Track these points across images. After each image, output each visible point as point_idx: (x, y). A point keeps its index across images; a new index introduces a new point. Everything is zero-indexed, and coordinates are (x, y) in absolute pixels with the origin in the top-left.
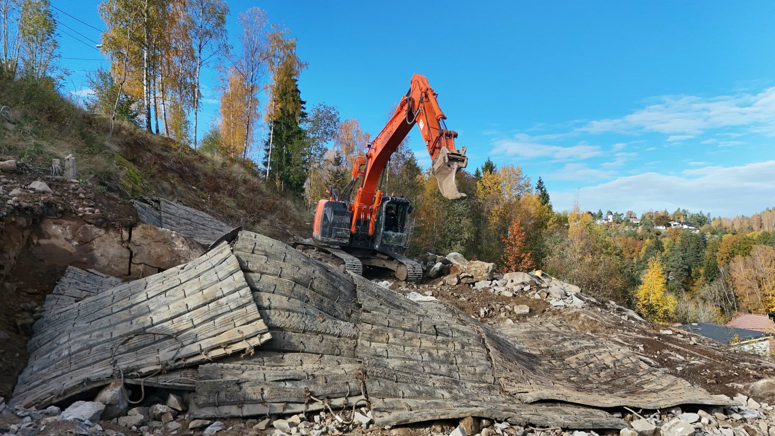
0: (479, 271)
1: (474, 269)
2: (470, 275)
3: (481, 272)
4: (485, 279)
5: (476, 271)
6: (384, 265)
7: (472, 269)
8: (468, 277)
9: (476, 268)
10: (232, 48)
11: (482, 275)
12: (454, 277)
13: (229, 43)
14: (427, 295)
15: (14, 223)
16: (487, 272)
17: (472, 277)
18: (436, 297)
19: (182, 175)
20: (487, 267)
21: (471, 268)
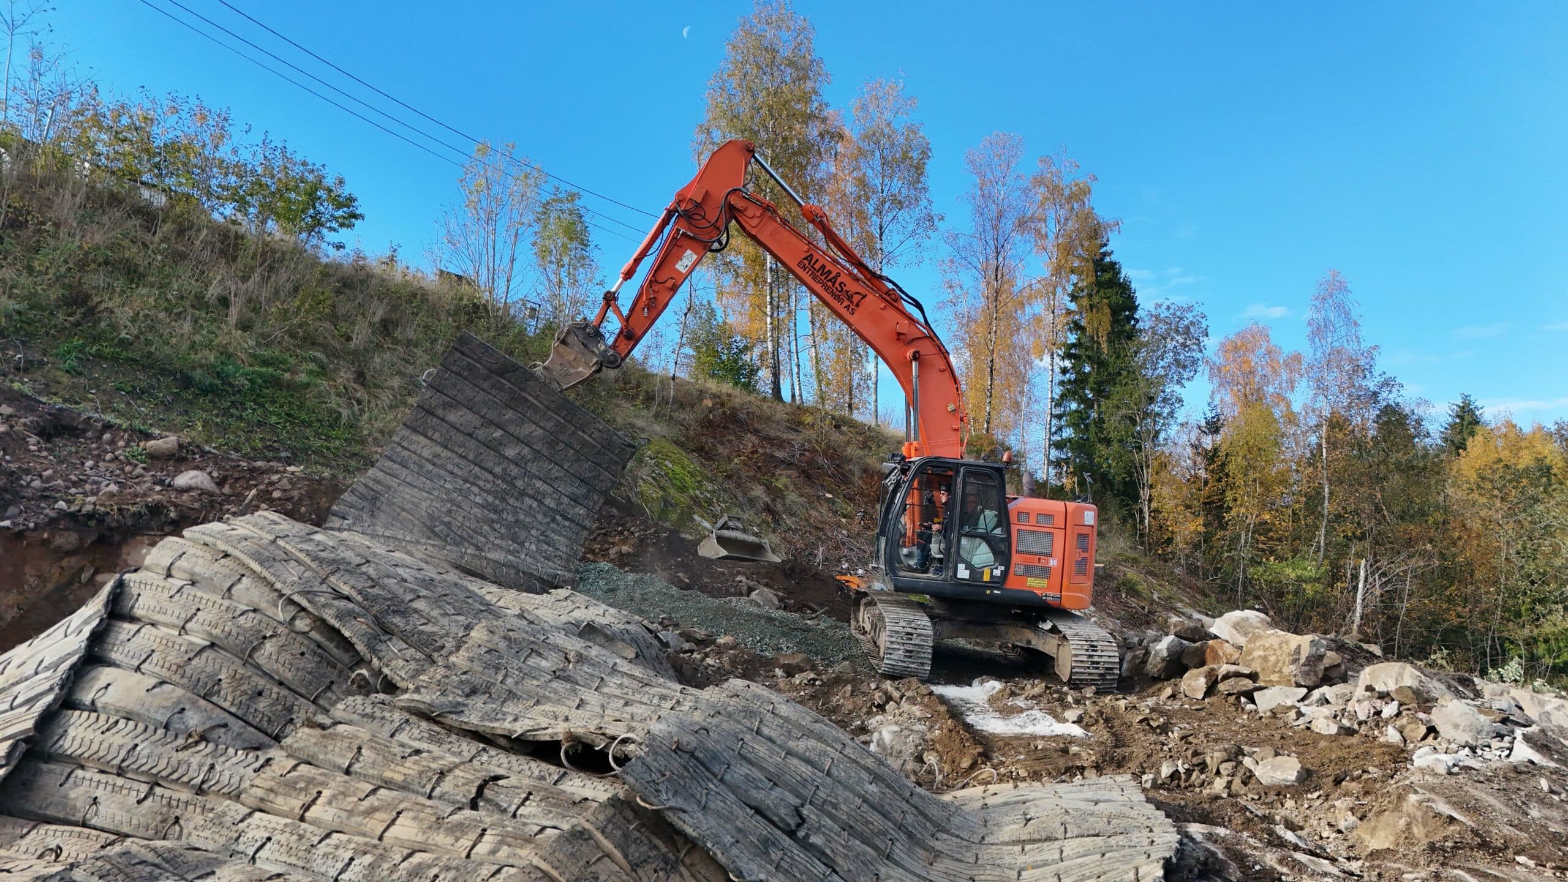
0: (1273, 659)
1: (1261, 653)
2: (1247, 671)
3: (1277, 662)
4: (1288, 683)
5: (1265, 659)
6: (1029, 642)
7: (1256, 654)
8: (1238, 675)
9: (1265, 649)
10: (943, 218)
11: (1280, 672)
12: (1198, 675)
13: (936, 210)
14: (1065, 721)
15: (45, 543)
16: (1295, 661)
17: (1253, 676)
18: (1087, 727)
19: (808, 473)
20: (1293, 646)
21: (1253, 650)
